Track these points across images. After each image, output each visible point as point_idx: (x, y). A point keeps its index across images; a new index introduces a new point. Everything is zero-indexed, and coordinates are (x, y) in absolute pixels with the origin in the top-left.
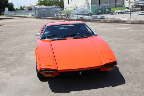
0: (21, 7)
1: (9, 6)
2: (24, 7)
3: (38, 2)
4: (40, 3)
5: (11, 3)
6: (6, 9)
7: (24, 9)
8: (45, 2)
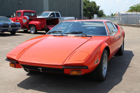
0: (112, 14)
1: (99, 13)
2: (115, 14)
3: (130, 8)
4: (132, 10)
5: (101, 10)
6: (95, 16)
7: (115, 16)
8: (138, 8)
